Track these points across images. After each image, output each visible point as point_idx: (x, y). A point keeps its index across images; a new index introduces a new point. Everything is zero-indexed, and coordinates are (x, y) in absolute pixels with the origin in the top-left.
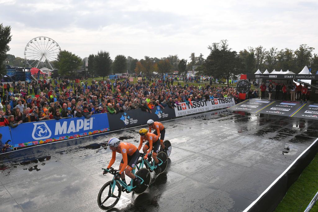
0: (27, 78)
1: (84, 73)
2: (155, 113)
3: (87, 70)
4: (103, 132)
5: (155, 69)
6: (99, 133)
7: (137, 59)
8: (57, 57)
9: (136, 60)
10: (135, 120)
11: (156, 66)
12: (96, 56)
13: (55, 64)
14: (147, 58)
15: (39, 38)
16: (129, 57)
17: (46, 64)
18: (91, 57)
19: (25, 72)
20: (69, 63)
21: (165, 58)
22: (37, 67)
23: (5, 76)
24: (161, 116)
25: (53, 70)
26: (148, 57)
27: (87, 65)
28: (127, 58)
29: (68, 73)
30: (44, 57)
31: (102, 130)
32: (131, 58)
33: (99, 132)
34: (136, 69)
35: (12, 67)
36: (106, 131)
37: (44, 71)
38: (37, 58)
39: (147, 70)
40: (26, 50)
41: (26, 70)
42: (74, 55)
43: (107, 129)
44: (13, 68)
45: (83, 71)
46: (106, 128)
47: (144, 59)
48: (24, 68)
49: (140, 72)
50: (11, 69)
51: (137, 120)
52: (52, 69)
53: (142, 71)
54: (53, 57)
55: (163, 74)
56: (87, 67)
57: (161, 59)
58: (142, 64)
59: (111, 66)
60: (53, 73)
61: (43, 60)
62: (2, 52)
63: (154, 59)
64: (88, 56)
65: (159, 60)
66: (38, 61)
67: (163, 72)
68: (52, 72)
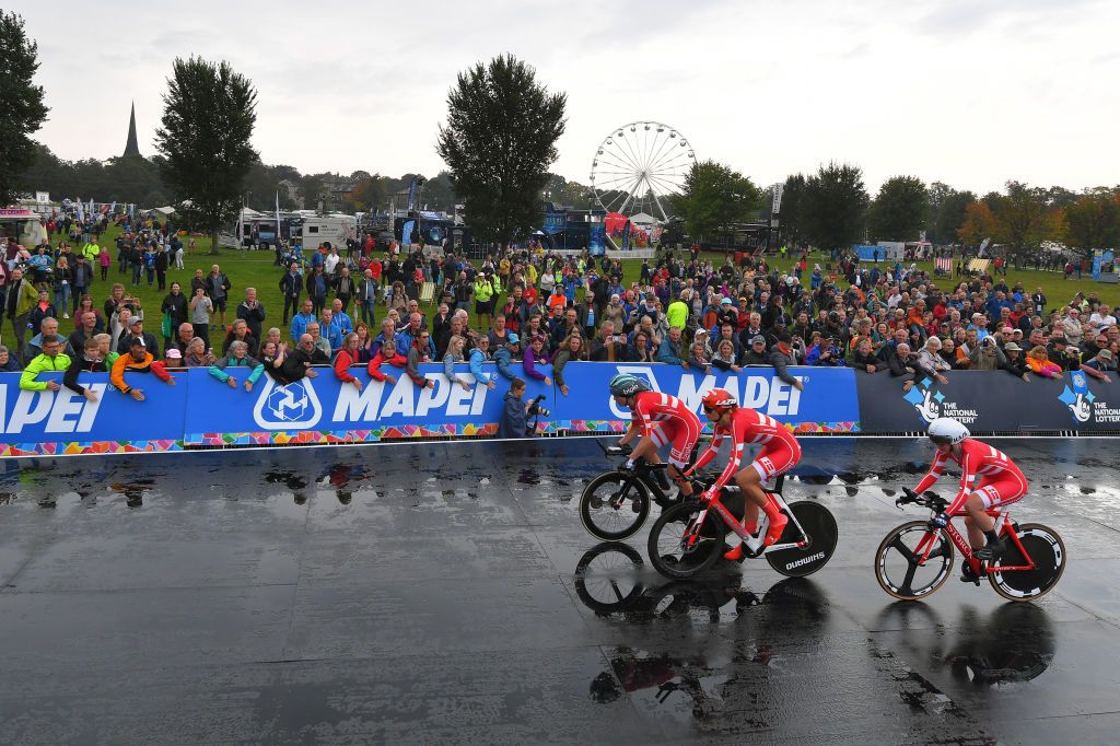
0: (595, 239)
1: (763, 234)
2: (1060, 398)
3: (775, 224)
4: (835, 434)
5: (1052, 230)
6: (818, 434)
7: (969, 193)
8: (682, 181)
9: (967, 197)
10: (965, 412)
11: (1058, 222)
12: (810, 178)
13: (673, 202)
14: (1017, 189)
15: (630, 128)
16: (938, 185)
17: (649, 204)
18: (794, 184)
19: (590, 223)
20: (718, 201)
21: (1106, 188)
22: (620, 212)
23: (539, 233)
24: (1088, 415)
25: (667, 221)
26: (1021, 183)
27: (776, 207)
28: (928, 187)
29: (713, 232)
30: (644, 181)
31: (833, 427)
32: (945, 188)
33: (820, 430)
34: (966, 230)
35: (557, 206)
36: (845, 430)
37: (638, 223)
38: (624, 186)
39: (1015, 234)
40: (595, 165)
41: (593, 219)
42: (736, 176)
43: (848, 426)
44: (559, 212)
45: (765, 228)
46: (846, 420)
47: (1004, 192)
48: (588, 213)
49: (980, 241)
50: (555, 212)
51: (973, 413)
52: (662, 219)
53: (993, 237)
54: (671, 181)
55: (1090, 255)
56: (776, 216)
57: (1082, 192)
58: (991, 208)
59: (864, 215)
60: (665, 231)
61: (641, 193)
62: (539, 166)
63: (1049, 195)
64: (783, 180)
65: (1073, 196)
66: (626, 194)
67: (1089, 244)
68: (665, 227)
